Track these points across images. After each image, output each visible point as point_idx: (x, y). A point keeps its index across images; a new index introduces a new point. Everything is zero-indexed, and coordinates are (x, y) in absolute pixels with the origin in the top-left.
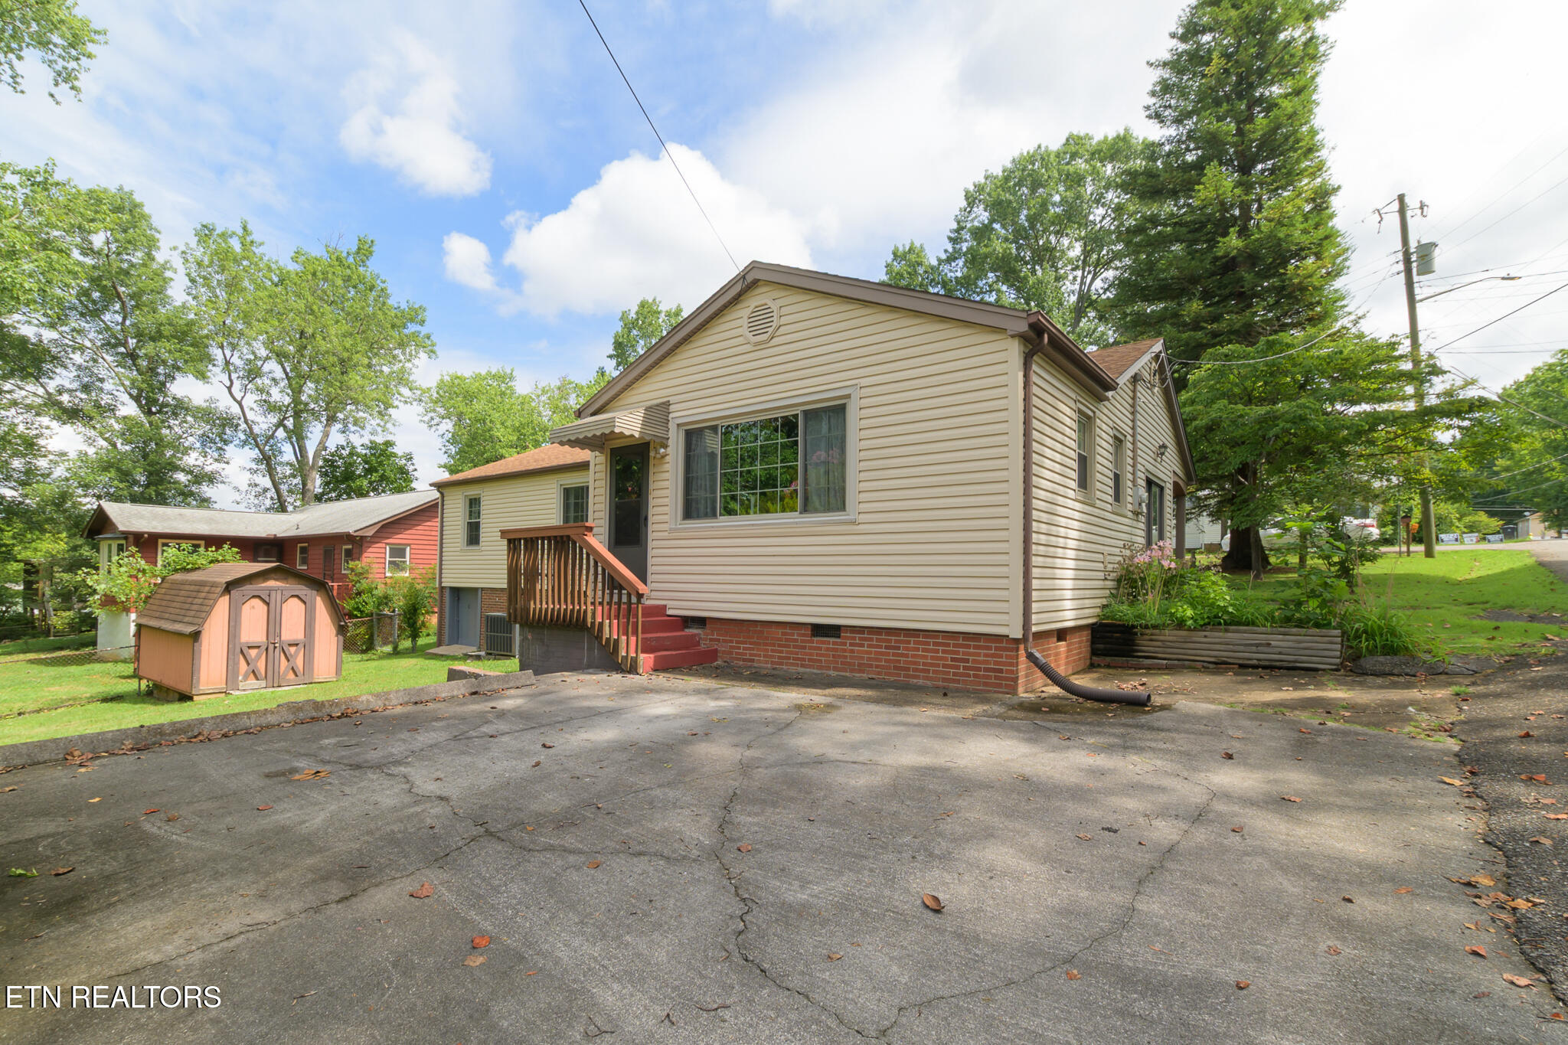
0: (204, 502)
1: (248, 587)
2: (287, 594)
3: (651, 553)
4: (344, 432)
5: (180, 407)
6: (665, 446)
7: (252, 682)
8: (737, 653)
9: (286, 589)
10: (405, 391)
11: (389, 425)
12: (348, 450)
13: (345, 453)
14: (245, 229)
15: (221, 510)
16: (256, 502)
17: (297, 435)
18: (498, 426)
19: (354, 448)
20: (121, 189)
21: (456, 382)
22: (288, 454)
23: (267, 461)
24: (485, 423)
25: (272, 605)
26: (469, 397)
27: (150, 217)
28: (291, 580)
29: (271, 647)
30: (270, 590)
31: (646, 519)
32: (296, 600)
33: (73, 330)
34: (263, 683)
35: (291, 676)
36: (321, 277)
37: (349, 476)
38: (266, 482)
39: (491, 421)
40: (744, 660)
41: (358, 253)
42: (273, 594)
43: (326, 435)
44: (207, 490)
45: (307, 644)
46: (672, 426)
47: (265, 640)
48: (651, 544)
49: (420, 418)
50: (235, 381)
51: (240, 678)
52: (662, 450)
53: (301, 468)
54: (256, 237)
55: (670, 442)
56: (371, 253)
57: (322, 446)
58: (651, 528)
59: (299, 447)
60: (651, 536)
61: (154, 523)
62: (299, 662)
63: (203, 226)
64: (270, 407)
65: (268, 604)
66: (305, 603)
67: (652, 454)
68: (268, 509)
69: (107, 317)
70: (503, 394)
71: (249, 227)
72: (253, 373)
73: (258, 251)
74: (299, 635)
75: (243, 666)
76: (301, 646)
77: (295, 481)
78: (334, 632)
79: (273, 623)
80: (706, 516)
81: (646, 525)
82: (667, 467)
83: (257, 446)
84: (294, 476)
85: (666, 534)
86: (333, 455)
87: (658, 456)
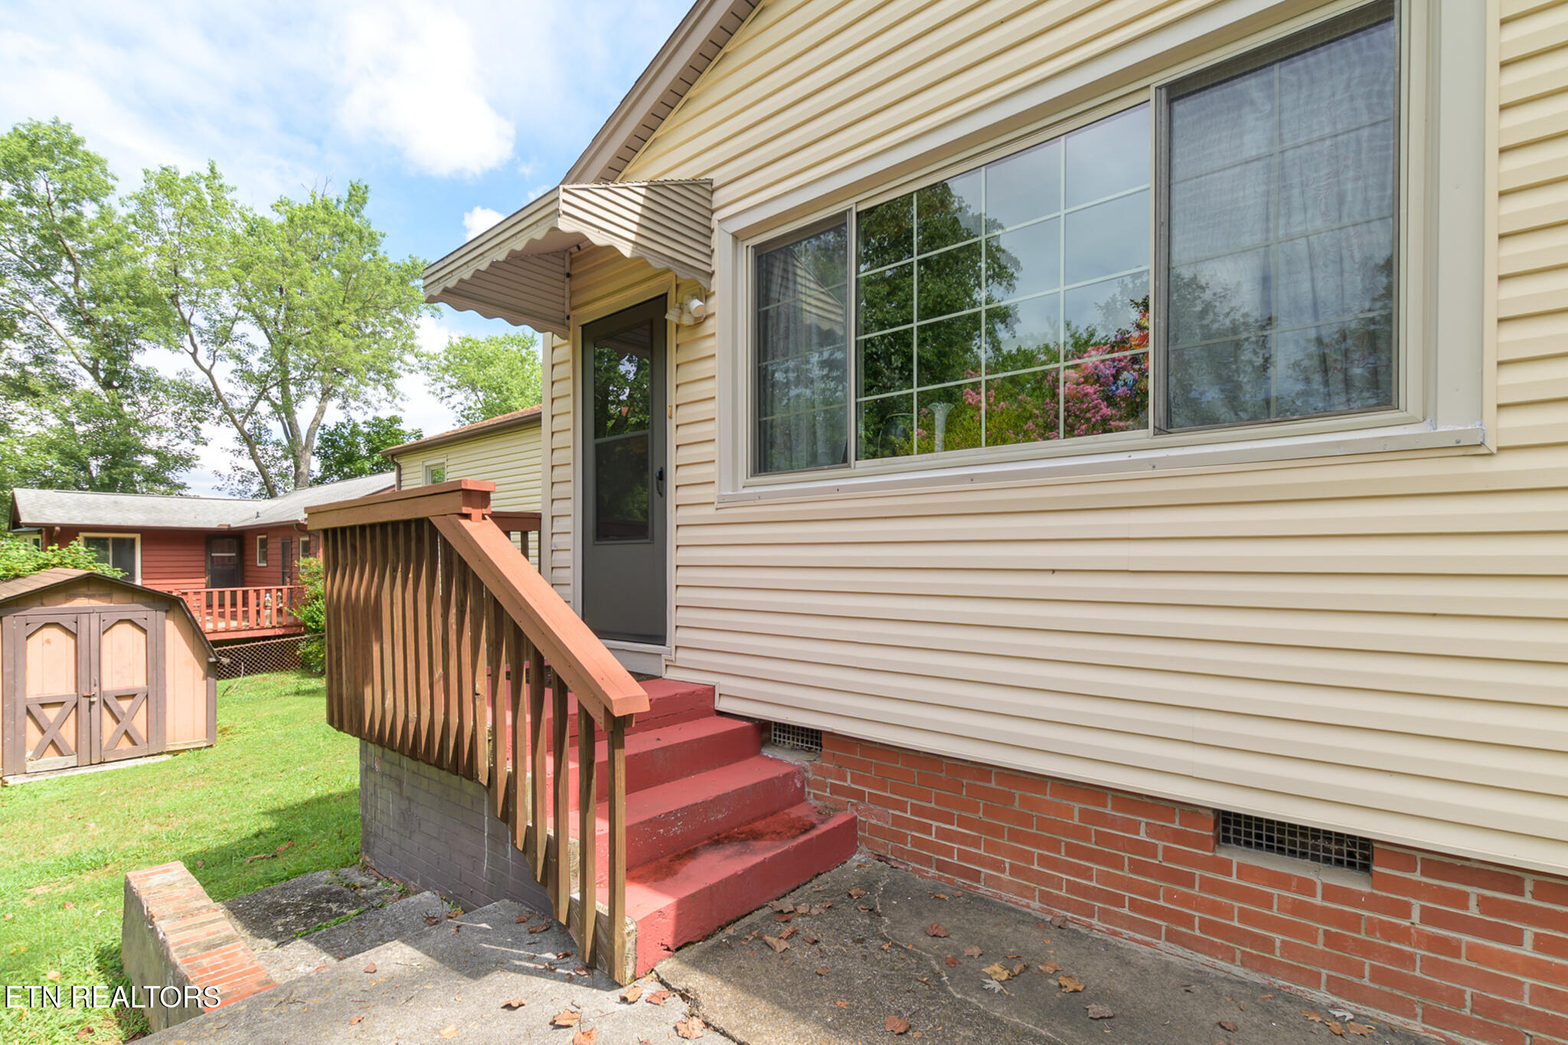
0: (176, 488)
1: (36, 610)
2: (111, 618)
3: (673, 557)
4: (344, 408)
5: (148, 382)
6: (705, 295)
7: (52, 759)
8: (917, 842)
9: (108, 611)
10: (409, 358)
11: (397, 400)
12: (349, 428)
13: (346, 432)
14: (212, 170)
15: (195, 497)
16: (241, 487)
17: (285, 410)
18: (516, 395)
19: (355, 425)
20: (56, 122)
21: (467, 345)
22: (276, 430)
23: (250, 441)
24: (501, 392)
25: (83, 637)
26: (484, 363)
27: (106, 161)
28: (115, 597)
29: (84, 703)
30: (79, 613)
31: (662, 476)
32: (128, 627)
33: (14, 292)
34: (72, 760)
35: (125, 744)
36: (299, 223)
37: (350, 458)
38: (251, 466)
39: (508, 389)
40: (941, 866)
41: (349, 200)
42: (84, 619)
43: (321, 411)
44: (178, 476)
45: (153, 694)
46: (721, 242)
47: (72, 691)
48: (674, 537)
49: (427, 388)
50: (199, 346)
51: (29, 754)
52: (696, 303)
53: (294, 449)
54: (227, 180)
55: (716, 284)
56: (364, 201)
57: (316, 422)
58: (673, 497)
59: (289, 423)
60: (673, 517)
61: (75, 513)
62: (139, 724)
63: (164, 169)
64: (247, 377)
65: (74, 635)
66: (144, 631)
67: (671, 316)
68: (255, 496)
69: (58, 278)
70: (523, 360)
71: (218, 169)
72: (222, 336)
73: (229, 197)
74: (138, 681)
75: (33, 735)
76: (141, 697)
77: (286, 464)
78: (201, 672)
79: (87, 664)
80: (814, 462)
81: (662, 493)
82: (708, 346)
83: (234, 421)
84: (286, 458)
85: (710, 510)
86: (331, 434)
87: (687, 320)
